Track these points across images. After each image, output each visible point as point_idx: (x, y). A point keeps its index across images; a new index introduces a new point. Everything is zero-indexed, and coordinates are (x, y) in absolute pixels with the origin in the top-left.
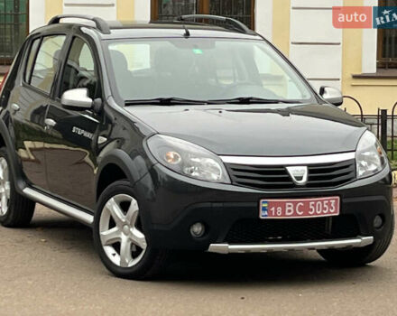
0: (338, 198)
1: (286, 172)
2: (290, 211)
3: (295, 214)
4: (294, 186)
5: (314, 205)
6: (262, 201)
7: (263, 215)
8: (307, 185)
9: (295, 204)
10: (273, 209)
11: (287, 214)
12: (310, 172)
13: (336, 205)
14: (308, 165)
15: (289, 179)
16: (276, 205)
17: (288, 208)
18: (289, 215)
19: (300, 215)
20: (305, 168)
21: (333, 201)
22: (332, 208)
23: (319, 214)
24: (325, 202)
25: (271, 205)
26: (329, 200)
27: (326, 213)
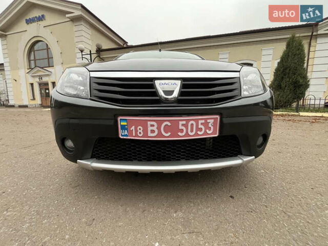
0: (218, 117)
2: (153, 131)
3: (160, 134)
4: (160, 101)
5: (186, 126)
6: (119, 118)
8: (178, 101)
9: (159, 123)
10: (133, 128)
11: (150, 135)
12: (183, 86)
13: (214, 124)
15: (155, 93)
16: (137, 124)
17: (150, 128)
18: (152, 136)
19: (167, 136)
20: (179, 82)
21: (212, 121)
22: (210, 129)
23: (192, 135)
24: (200, 122)
25: (130, 123)
26: (206, 119)
27: (201, 135)
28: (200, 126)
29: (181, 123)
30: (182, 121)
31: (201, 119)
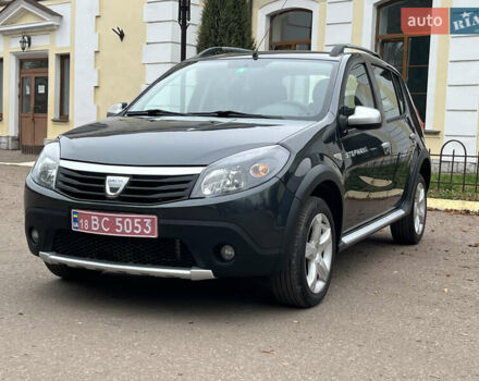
0: (155, 217)
3: (100, 229)
5: (122, 222)
6: (73, 211)
7: (74, 227)
10: (82, 221)
11: (93, 228)
13: (152, 225)
16: (84, 217)
17: (93, 223)
18: (95, 230)
19: (106, 231)
21: (149, 221)
22: (147, 229)
23: (128, 233)
24: (136, 220)
25: (80, 216)
26: (142, 219)
27: (137, 234)
28: (136, 225)
29: (118, 219)
30: (118, 217)
31: (137, 218)
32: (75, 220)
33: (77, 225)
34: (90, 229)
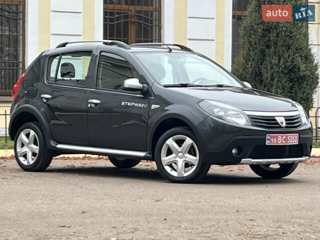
0: (298, 134)
1: (275, 120)
2: (280, 141)
3: (282, 143)
4: (280, 127)
5: (289, 138)
6: (267, 135)
7: (267, 143)
8: (286, 127)
9: (282, 136)
10: (272, 139)
11: (279, 142)
12: (286, 120)
14: (285, 117)
15: (277, 123)
16: (274, 137)
17: (279, 139)
18: (279, 143)
19: (284, 143)
20: (283, 118)
21: (296, 136)
22: (296, 140)
23: (291, 143)
24: (293, 136)
25: (271, 137)
27: (293, 143)
28: (293, 139)
32: (268, 140)
33: (269, 142)
34: (277, 143)
